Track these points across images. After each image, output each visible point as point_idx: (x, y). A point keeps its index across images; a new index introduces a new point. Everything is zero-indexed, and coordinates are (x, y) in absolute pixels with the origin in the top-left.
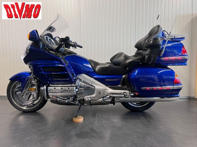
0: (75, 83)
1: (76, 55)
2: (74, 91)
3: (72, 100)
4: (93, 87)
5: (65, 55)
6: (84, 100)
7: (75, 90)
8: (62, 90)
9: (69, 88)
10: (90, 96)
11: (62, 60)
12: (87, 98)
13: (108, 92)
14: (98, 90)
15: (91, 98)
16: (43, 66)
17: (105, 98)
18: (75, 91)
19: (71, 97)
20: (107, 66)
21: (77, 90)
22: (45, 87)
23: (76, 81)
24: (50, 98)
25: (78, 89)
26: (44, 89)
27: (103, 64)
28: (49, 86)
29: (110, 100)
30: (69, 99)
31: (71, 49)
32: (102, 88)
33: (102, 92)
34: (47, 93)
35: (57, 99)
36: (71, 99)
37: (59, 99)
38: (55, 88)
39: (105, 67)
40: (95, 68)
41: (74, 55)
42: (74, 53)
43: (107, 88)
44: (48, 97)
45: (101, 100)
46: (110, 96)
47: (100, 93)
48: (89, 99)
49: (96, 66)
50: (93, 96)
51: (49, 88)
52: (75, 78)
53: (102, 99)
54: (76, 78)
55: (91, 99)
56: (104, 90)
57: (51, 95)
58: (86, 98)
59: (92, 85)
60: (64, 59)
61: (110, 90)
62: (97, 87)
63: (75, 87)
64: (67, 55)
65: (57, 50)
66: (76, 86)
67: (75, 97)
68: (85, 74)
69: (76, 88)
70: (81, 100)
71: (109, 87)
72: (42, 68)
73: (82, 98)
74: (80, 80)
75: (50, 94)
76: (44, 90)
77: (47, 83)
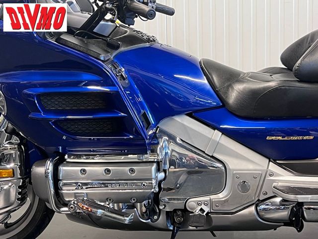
0: (153, 151)
1: (156, 45)
2: (151, 179)
3: (144, 209)
4: (220, 165)
5: (118, 47)
6: (185, 211)
7: (153, 176)
8: (109, 176)
9: (132, 171)
10: (207, 198)
11: (108, 68)
12: (198, 204)
13: (275, 184)
14: (236, 176)
15: (211, 203)
16: (42, 90)
17: (263, 207)
18: (154, 182)
19: (141, 202)
20: (272, 84)
21: (161, 175)
22: (50, 166)
23: (158, 143)
24: (66, 204)
25: (165, 171)
26: (46, 173)
27: (254, 77)
28: (61, 161)
29: (284, 214)
30: (133, 207)
31: (140, 25)
32: (251, 166)
33: (252, 184)
34: (57, 188)
35: (94, 210)
36: (141, 208)
37: (100, 212)
38: (84, 170)
39: (264, 89)
40: (226, 93)
41: (147, 45)
42: (149, 40)
43: (273, 167)
44: (61, 201)
45: (251, 213)
46: (284, 200)
47: (244, 186)
48: (207, 209)
49: (230, 86)
50: (221, 196)
51: (63, 169)
52: (151, 132)
53: (253, 208)
54: (155, 133)
55: (211, 207)
56: (262, 178)
57: (69, 195)
58: (195, 204)
59: (216, 155)
60: (113, 63)
61: (284, 177)
62: (233, 164)
63: (154, 166)
64: (122, 49)
65: (87, 31)
66: (158, 163)
67: (156, 199)
68: (190, 115)
69: (158, 170)
70: (175, 211)
71: (280, 165)
72: (39, 96)
73: (179, 204)
74: (172, 138)
75: (65, 190)
76: (47, 177)
77: (57, 153)
